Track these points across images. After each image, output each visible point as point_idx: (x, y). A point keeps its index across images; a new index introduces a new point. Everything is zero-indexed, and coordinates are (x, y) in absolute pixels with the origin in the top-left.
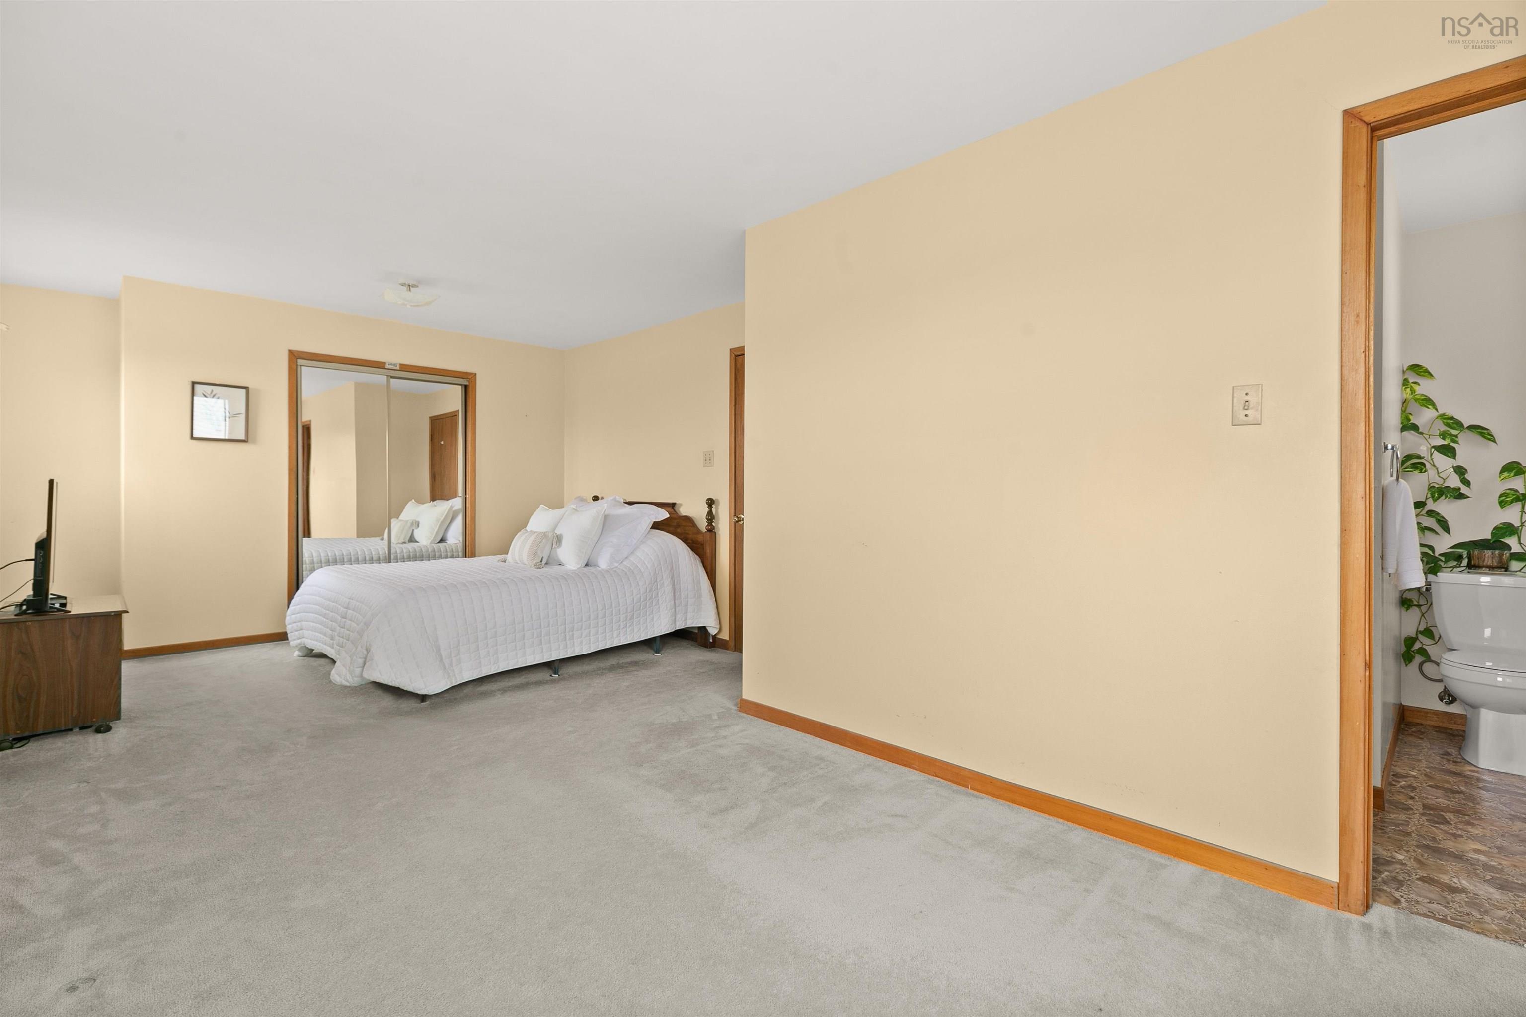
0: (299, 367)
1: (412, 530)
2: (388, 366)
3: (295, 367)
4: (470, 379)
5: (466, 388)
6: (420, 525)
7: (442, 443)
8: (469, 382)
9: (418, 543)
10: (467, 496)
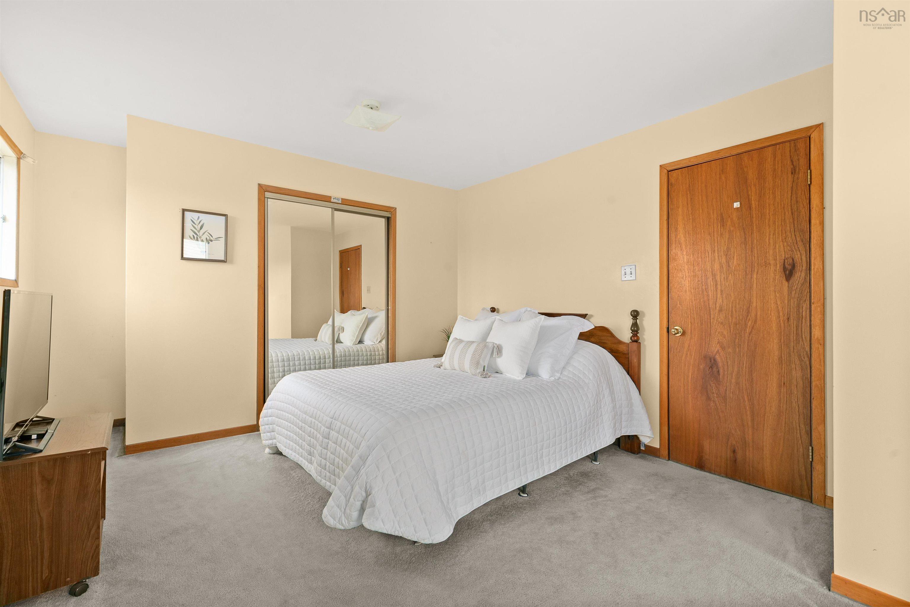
0: (266, 199)
1: (338, 334)
2: (333, 200)
3: (263, 198)
4: (392, 212)
5: (388, 219)
6: (344, 330)
7: (349, 269)
8: (391, 215)
9: (342, 344)
10: (390, 308)
